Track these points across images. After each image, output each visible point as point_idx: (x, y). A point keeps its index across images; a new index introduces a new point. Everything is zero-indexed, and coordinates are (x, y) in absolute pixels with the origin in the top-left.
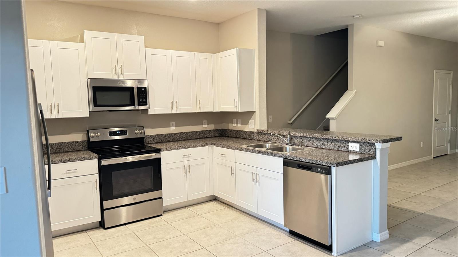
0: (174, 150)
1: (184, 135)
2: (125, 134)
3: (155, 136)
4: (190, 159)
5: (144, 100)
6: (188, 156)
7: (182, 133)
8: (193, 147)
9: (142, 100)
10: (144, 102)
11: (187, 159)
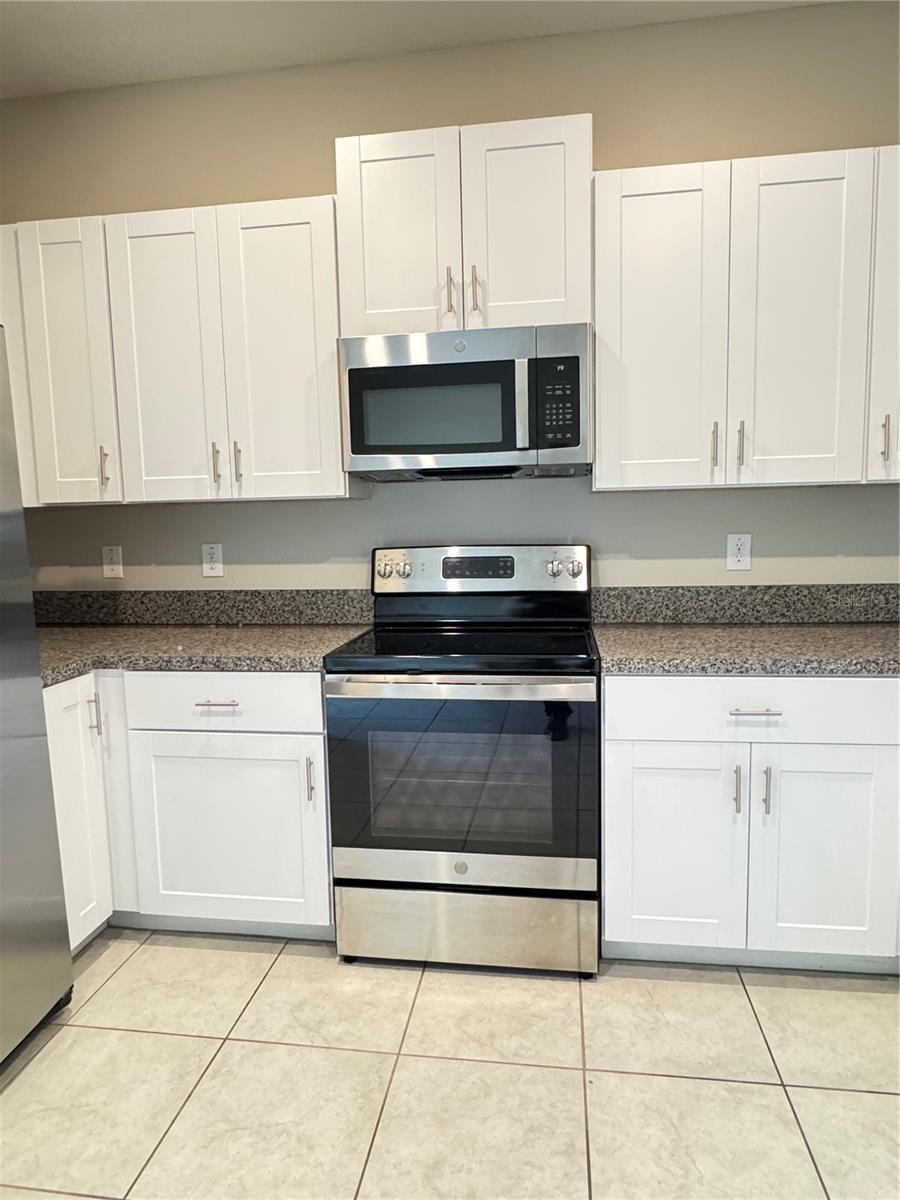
0: (680, 673)
1: (795, 598)
2: (506, 573)
3: (649, 594)
4: (774, 734)
5: (564, 419)
6: (764, 718)
7: (789, 587)
8: (801, 673)
9: (558, 420)
10: (562, 429)
11: (760, 733)
